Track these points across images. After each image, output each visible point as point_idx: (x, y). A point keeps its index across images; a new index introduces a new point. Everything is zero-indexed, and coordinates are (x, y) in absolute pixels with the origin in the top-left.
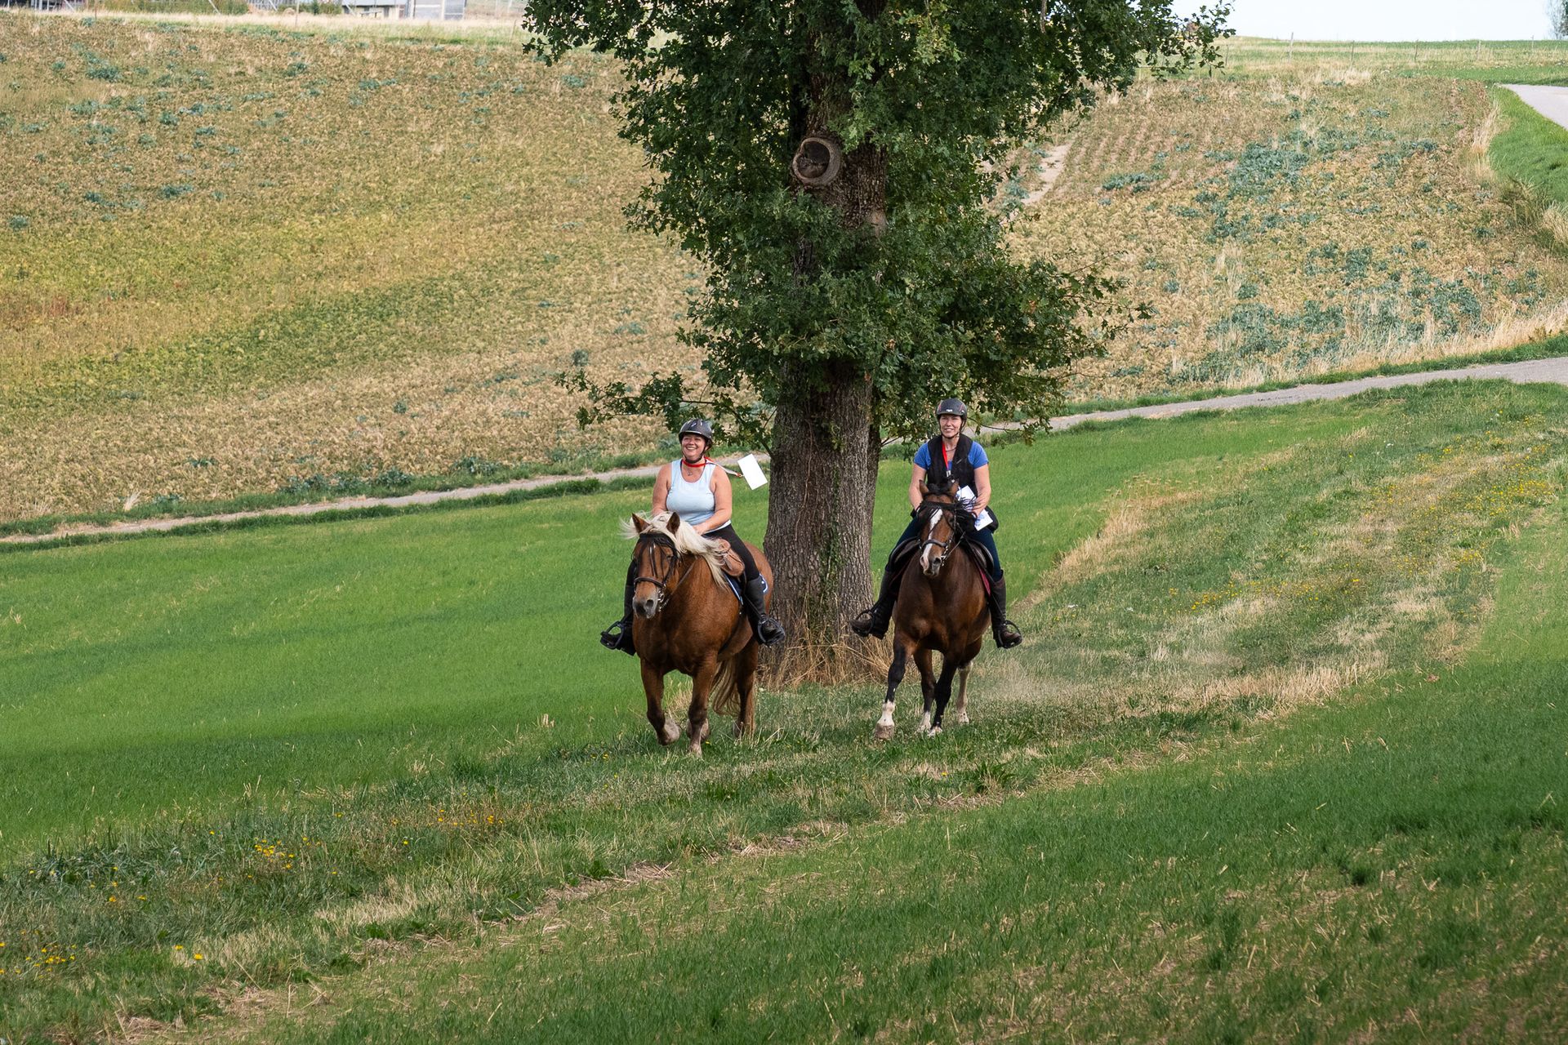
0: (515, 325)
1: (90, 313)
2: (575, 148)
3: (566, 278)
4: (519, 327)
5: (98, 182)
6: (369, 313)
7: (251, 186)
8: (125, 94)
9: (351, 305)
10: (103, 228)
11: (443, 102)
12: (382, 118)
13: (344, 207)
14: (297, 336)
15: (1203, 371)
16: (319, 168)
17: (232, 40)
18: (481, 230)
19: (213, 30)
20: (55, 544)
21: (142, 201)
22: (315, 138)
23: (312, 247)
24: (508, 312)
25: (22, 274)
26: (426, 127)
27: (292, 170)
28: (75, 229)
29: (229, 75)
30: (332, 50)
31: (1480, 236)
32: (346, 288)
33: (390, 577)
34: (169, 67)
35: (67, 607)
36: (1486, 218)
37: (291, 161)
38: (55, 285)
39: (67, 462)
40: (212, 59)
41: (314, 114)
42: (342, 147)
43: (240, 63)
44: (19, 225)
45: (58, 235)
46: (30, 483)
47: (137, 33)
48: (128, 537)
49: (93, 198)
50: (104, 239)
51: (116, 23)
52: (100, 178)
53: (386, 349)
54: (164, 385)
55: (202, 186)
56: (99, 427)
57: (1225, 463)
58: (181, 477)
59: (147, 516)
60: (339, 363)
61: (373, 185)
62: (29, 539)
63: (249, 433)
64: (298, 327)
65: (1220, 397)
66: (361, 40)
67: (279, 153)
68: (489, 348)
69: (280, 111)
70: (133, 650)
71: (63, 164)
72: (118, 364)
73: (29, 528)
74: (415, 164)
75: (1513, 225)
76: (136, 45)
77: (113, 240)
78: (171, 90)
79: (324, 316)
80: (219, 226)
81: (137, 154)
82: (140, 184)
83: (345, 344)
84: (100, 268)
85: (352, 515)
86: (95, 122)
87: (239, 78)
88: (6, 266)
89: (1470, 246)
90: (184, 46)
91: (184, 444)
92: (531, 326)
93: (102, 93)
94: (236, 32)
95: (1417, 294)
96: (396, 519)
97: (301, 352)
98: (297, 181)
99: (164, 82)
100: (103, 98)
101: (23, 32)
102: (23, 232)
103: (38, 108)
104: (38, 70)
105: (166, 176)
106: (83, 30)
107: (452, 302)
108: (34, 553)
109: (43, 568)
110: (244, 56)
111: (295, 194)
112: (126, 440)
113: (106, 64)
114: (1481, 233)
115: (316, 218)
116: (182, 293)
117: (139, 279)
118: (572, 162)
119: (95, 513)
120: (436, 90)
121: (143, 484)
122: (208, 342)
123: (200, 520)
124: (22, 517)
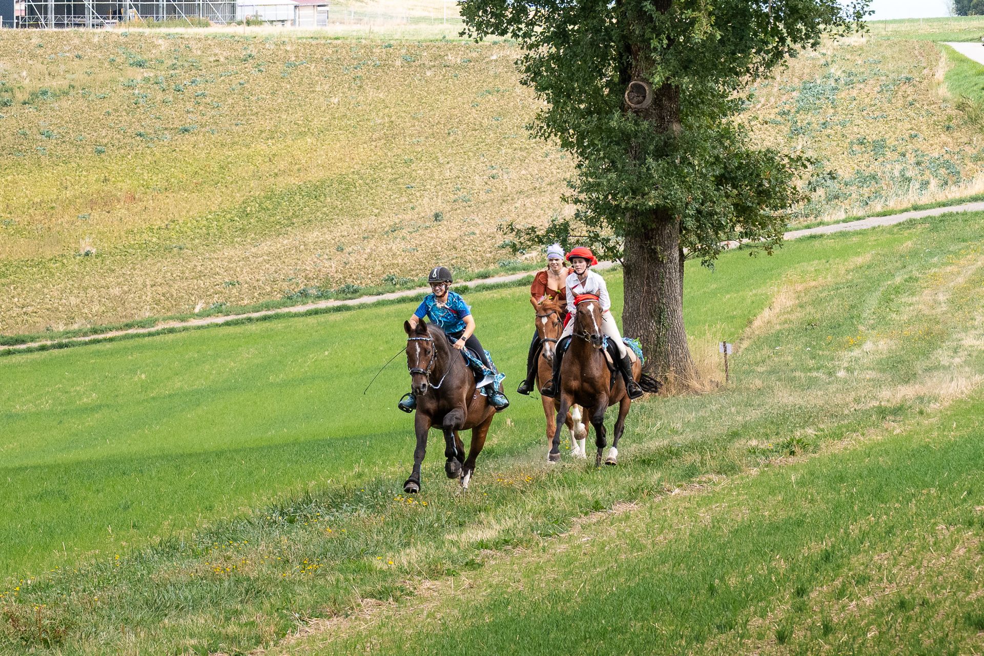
0: (394, 199)
1: (148, 200)
2: (413, 97)
3: (419, 172)
4: (397, 200)
5: (142, 126)
6: (309, 195)
7: (230, 125)
8: (152, 75)
9: (297, 191)
10: (148, 152)
11: (335, 73)
12: (300, 84)
13: (285, 135)
14: (268, 210)
15: (806, 212)
16: (268, 113)
17: (209, 42)
18: (365, 146)
19: (198, 37)
20: (158, 333)
21: (169, 136)
22: (264, 96)
23: (270, 159)
24: (389, 193)
25: (106, 180)
26: (327, 87)
27: (253, 115)
28: (133, 153)
29: (210, 62)
30: (267, 46)
31: (947, 130)
32: (294, 181)
33: (355, 345)
34: (175, 58)
35: (170, 369)
36: (950, 119)
37: (251, 110)
38: (126, 185)
40: (199, 53)
41: (261, 83)
42: (279, 101)
43: (216, 55)
44: (100, 152)
45: (123, 157)
46: (133, 299)
47: (154, 39)
48: (199, 328)
49: (141, 135)
50: (150, 158)
51: (141, 35)
52: (143, 123)
53: (321, 216)
54: (197, 241)
55: (202, 126)
56: (166, 265)
57: (830, 265)
59: (208, 315)
60: (296, 225)
61: (301, 122)
62: (141, 331)
63: (255, 266)
64: (267, 204)
65: (821, 226)
66: (283, 39)
67: (245, 106)
68: (382, 213)
69: (242, 81)
70: (214, 392)
71: (121, 116)
72: (168, 229)
74: (323, 109)
75: (966, 123)
76: (155, 46)
77: (155, 159)
78: (178, 71)
79: (283, 199)
80: (215, 149)
81: (163, 109)
82: (167, 126)
83: (297, 213)
84: (150, 175)
85: (327, 311)
86: (136, 92)
87: (216, 63)
88: (96, 176)
89: (942, 135)
90: (183, 46)
91: (218, 274)
92: (404, 199)
93: (138, 75)
94: (210, 37)
95: (918, 164)
96: (353, 312)
97: (272, 219)
98: (256, 121)
99: (174, 67)
100: (139, 78)
101: (88, 41)
102: (103, 155)
103: (103, 85)
104: (101, 62)
105: (181, 121)
106: (122, 39)
107: (355, 187)
108: (146, 339)
109: (152, 347)
110: (217, 51)
111: (256, 129)
112: (183, 272)
113: (139, 58)
114: (948, 128)
115: (270, 142)
116: (198, 187)
117: (173, 180)
118: (413, 105)
119: (178, 315)
120: (330, 66)
122: (218, 215)
123: (240, 317)
124: (137, 318)
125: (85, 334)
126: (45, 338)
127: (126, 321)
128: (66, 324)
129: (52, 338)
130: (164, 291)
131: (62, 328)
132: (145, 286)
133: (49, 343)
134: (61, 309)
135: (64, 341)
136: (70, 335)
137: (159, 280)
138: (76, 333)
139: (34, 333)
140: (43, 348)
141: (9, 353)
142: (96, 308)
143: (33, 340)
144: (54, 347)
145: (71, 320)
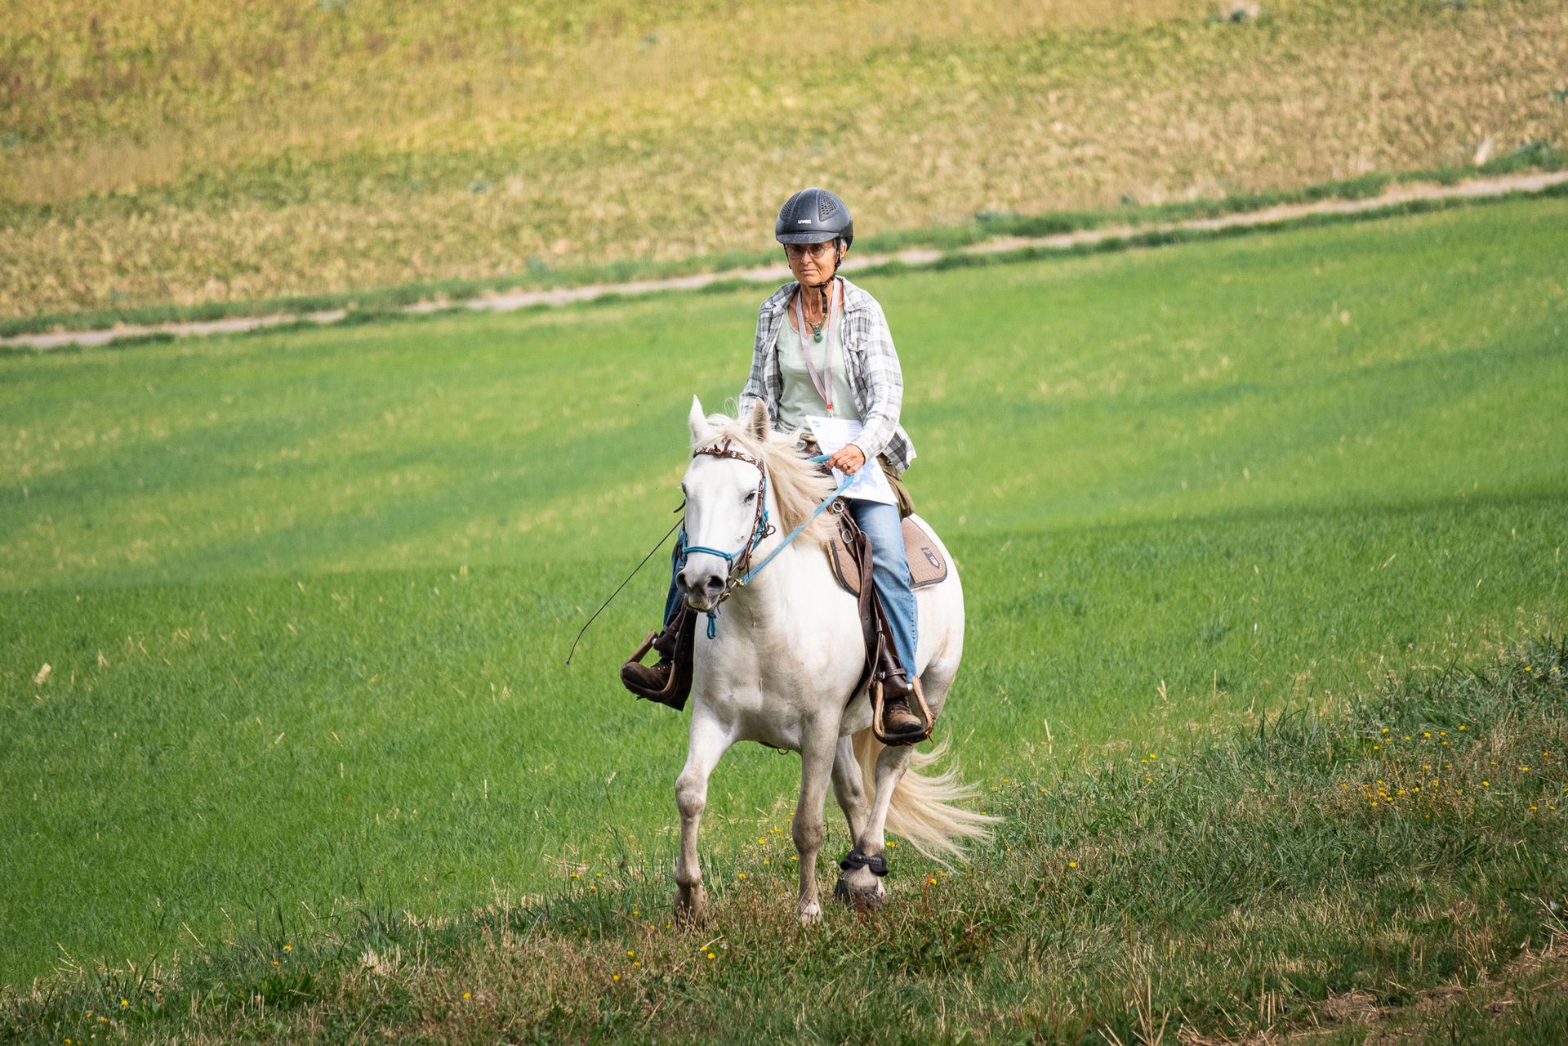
39: (1384, 97)
58: (1545, 116)
73: (1348, 191)
91: (1541, 70)
112: (1459, 65)
121: (1493, 127)
124: (1338, 175)
125: (1213, 213)
126: (1117, 220)
127: (1310, 182)
128: (1170, 188)
129: (1134, 221)
130: (1411, 110)
131: (1156, 196)
132: (1366, 96)
133: (1125, 232)
134: (1163, 149)
135: (1165, 228)
136: (1176, 215)
137: (1403, 83)
138: (1189, 210)
139: (1090, 207)
140: (1112, 246)
141: (1031, 255)
142: (1246, 149)
143: (1089, 223)
144: (1137, 242)
145: (1185, 176)
